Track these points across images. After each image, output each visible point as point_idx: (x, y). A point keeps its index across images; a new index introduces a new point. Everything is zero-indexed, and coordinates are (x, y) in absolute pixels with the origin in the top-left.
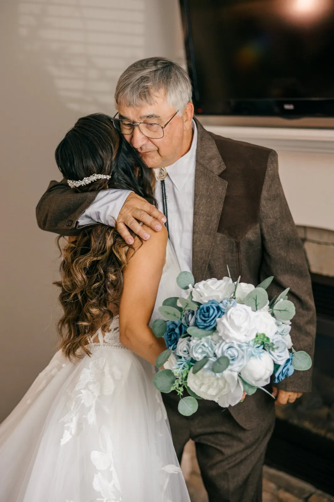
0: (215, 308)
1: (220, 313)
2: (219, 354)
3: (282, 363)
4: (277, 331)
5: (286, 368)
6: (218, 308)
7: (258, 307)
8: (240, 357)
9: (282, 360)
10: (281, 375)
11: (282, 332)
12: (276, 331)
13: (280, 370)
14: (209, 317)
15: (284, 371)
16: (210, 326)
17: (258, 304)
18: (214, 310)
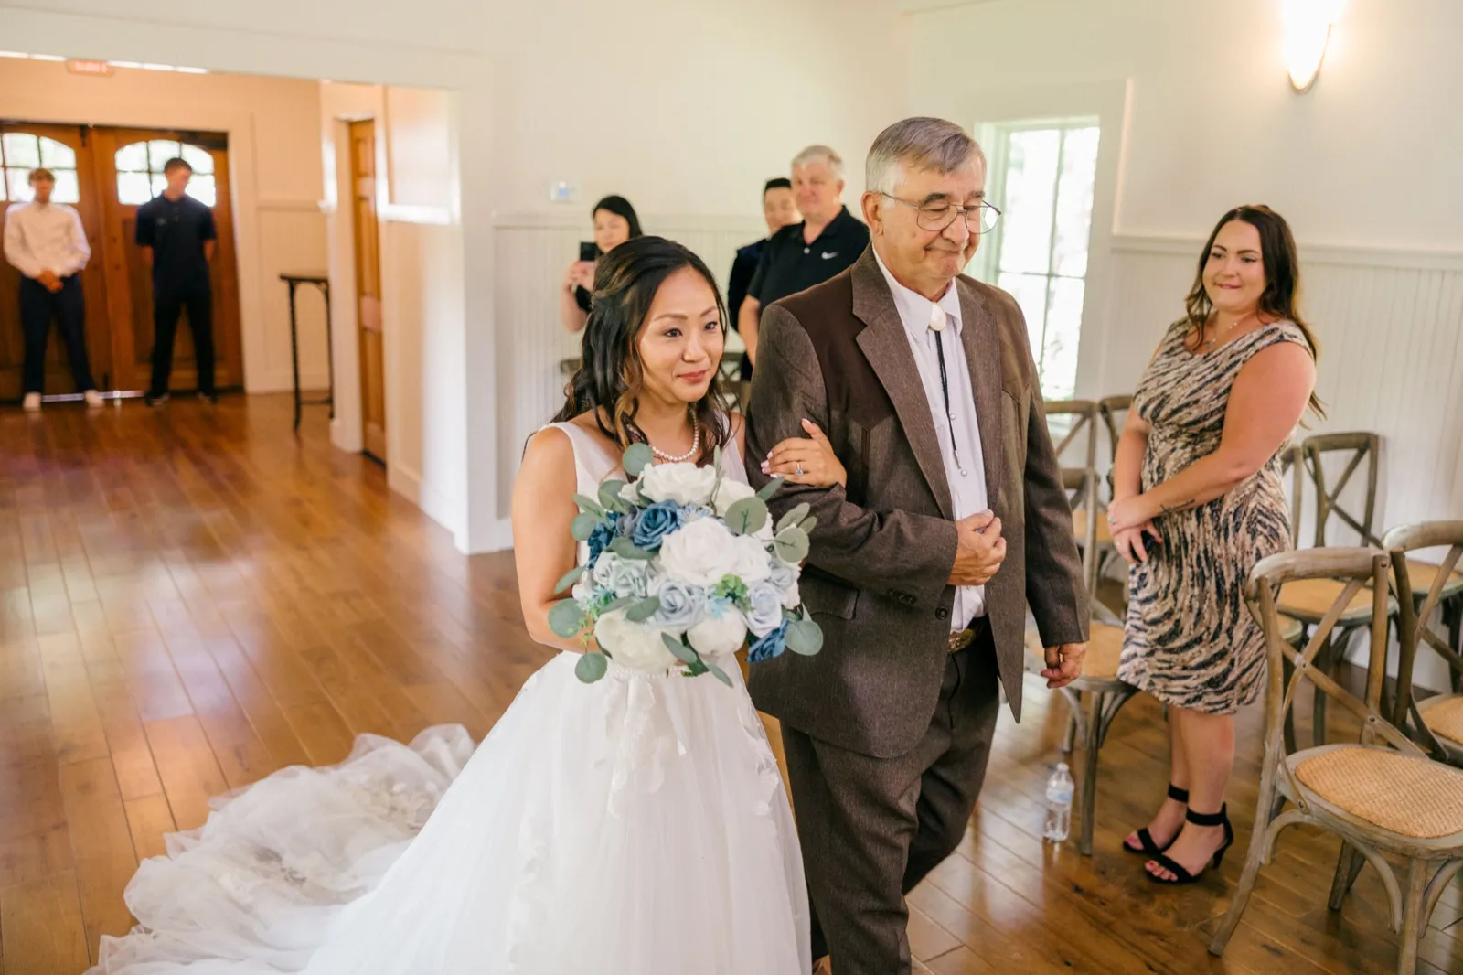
0: (669, 515)
1: (674, 524)
2: (651, 593)
3: (761, 633)
4: (770, 578)
5: (770, 643)
6: (674, 517)
7: (746, 530)
8: (686, 608)
9: (764, 629)
10: (758, 653)
11: (779, 580)
12: (767, 578)
13: (757, 645)
14: (654, 529)
15: (765, 646)
16: (651, 543)
17: (749, 524)
18: (667, 517)
